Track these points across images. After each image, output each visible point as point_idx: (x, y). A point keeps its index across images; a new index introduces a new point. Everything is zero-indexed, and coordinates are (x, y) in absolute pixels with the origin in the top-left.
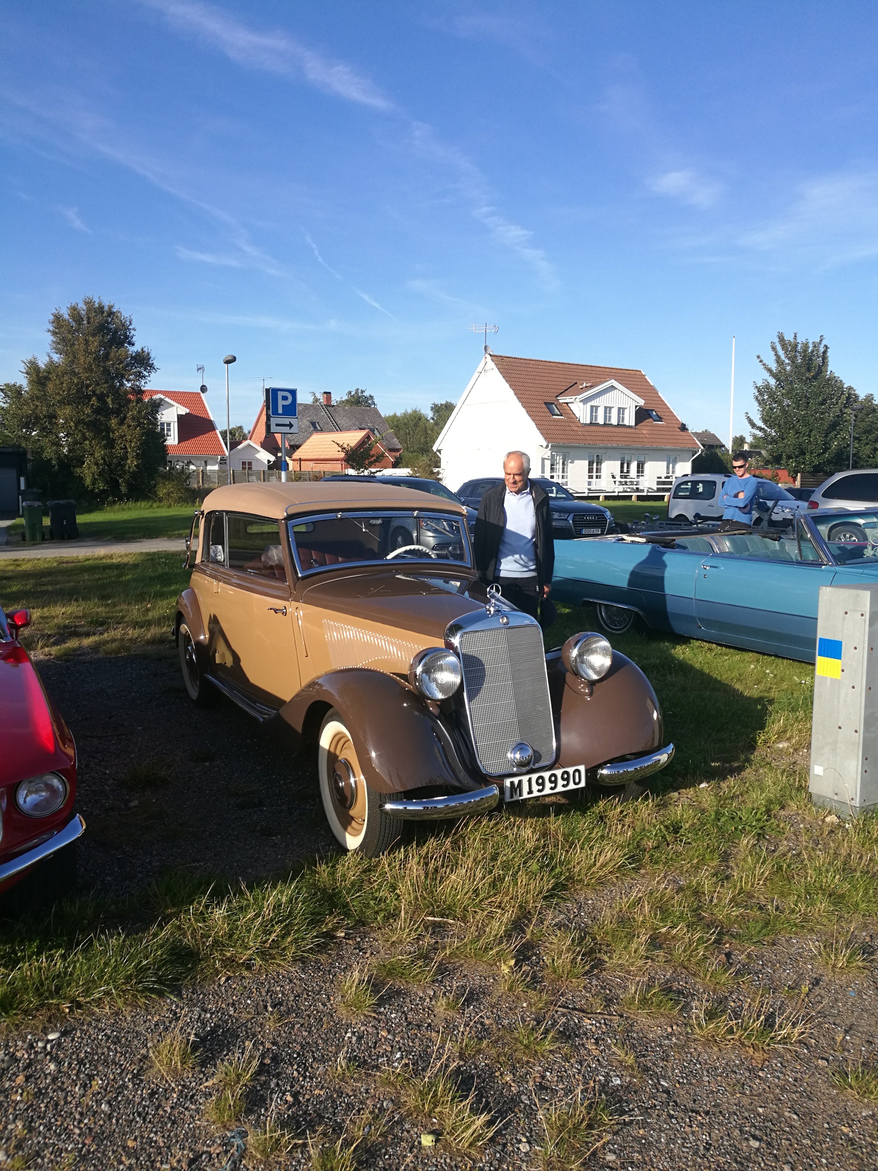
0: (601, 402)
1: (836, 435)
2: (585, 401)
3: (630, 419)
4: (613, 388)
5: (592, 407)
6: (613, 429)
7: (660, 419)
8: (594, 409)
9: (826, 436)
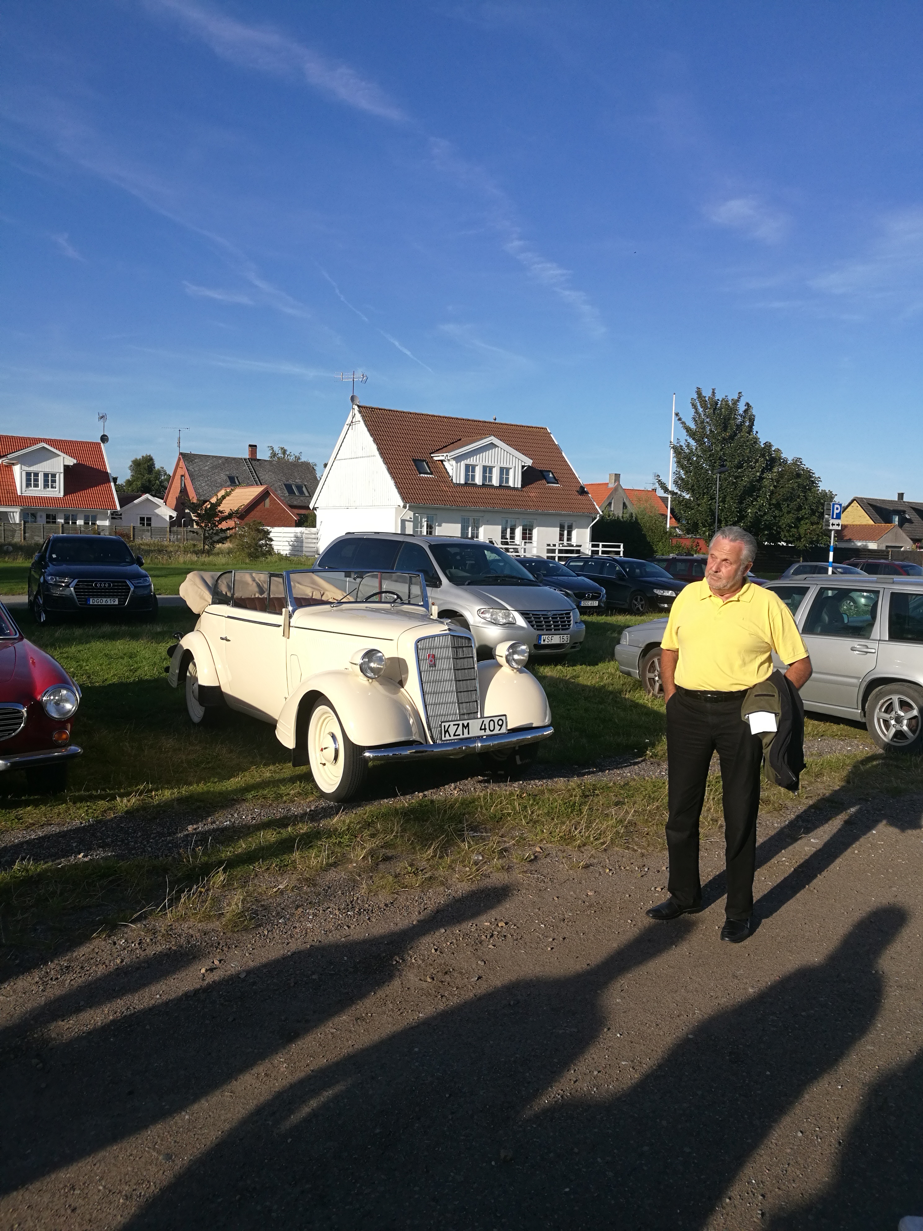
0: (479, 461)
1: (752, 502)
2: (458, 459)
3: (515, 480)
4: (493, 446)
5: (467, 466)
6: (492, 491)
7: (556, 481)
8: (470, 469)
9: (741, 503)
